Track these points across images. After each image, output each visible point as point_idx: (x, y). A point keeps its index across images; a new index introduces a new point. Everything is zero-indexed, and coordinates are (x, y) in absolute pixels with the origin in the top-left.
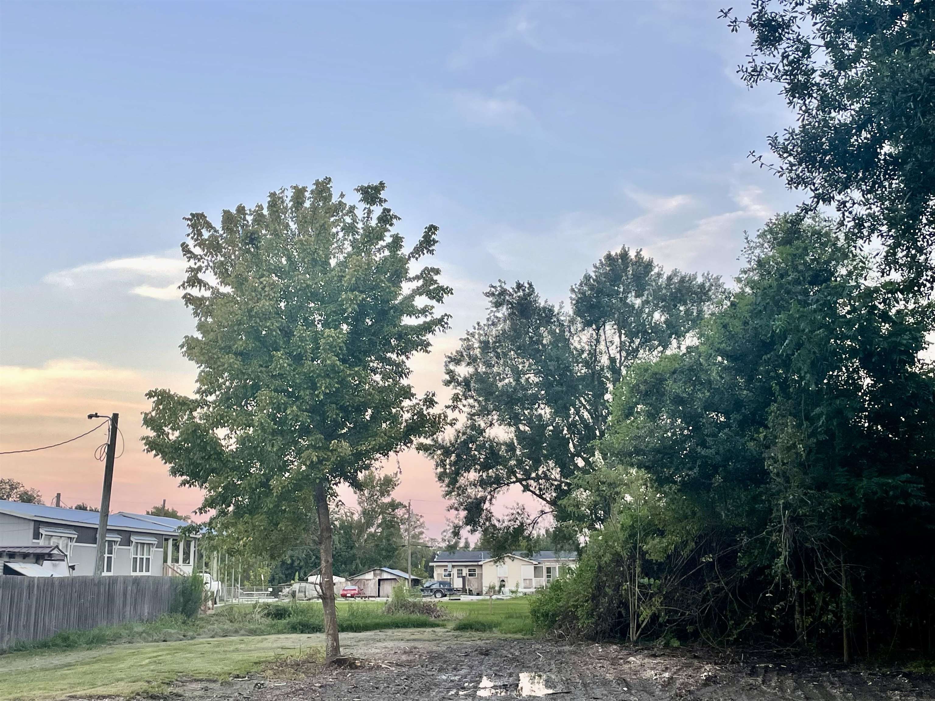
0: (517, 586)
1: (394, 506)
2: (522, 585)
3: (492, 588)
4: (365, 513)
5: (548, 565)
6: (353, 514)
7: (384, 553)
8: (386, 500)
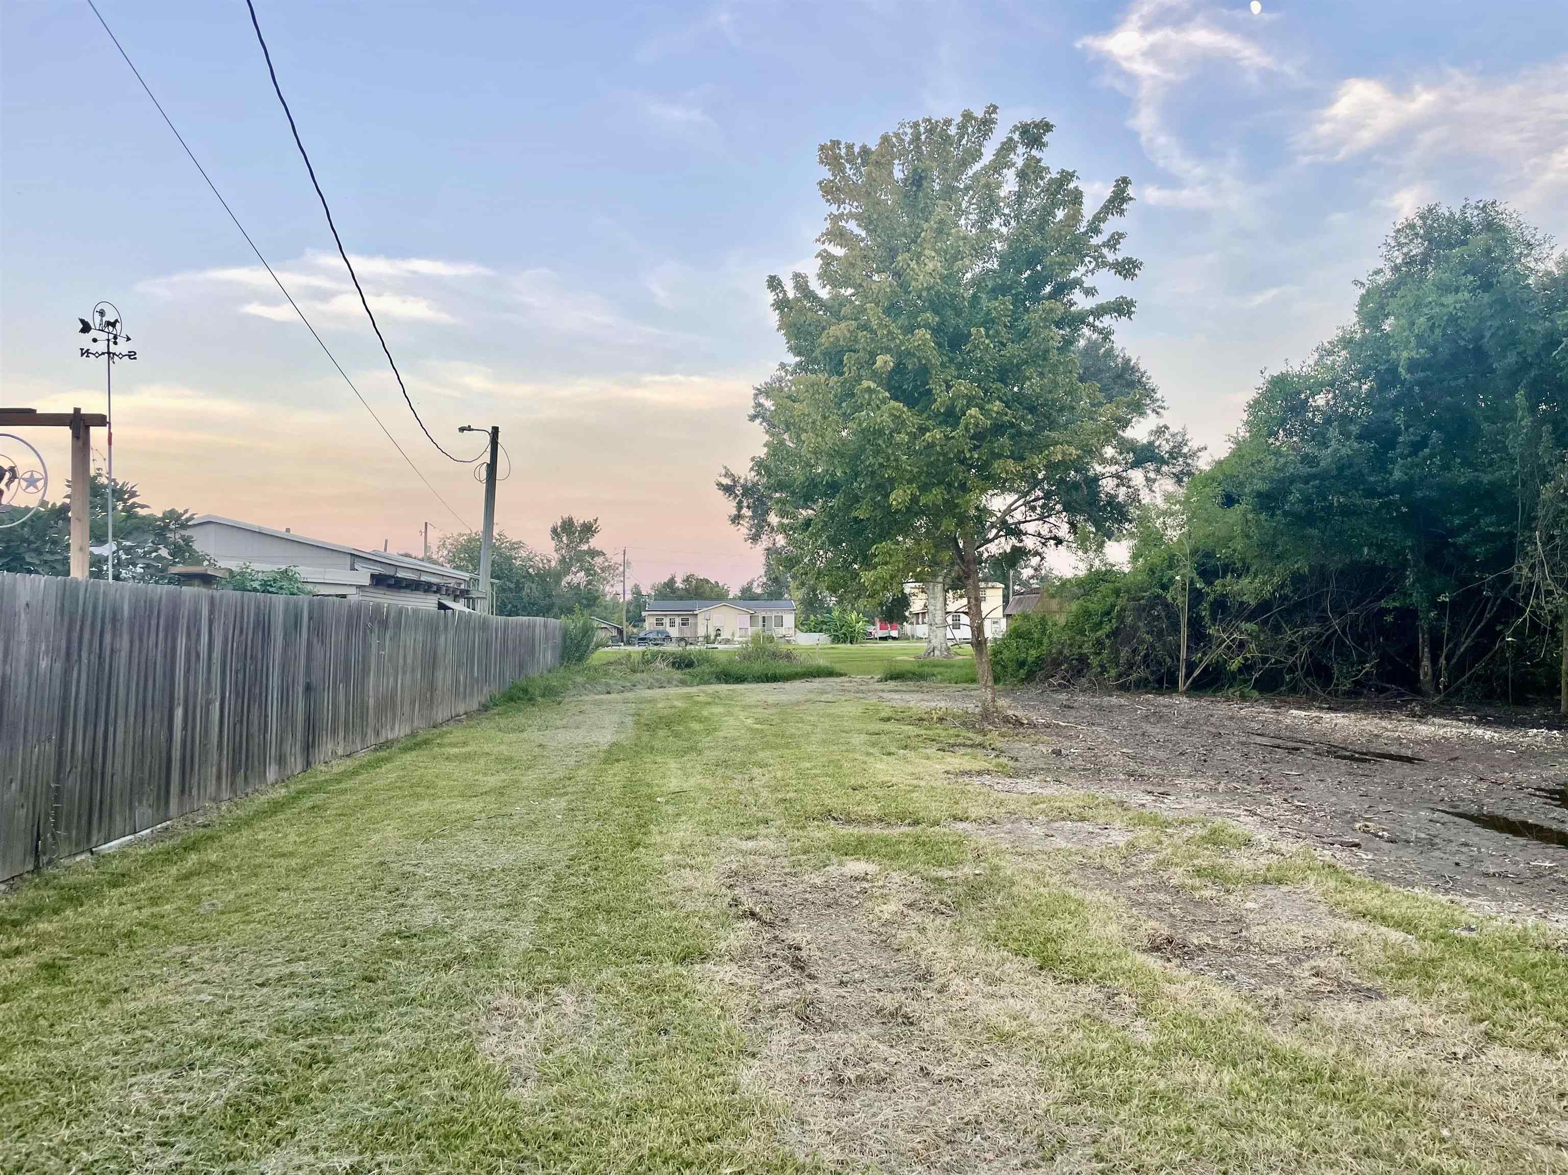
0: (733, 635)
1: (593, 553)
2: (738, 634)
3: (707, 638)
4: (563, 560)
5: (764, 614)
6: (549, 561)
7: (584, 602)
8: (585, 547)
